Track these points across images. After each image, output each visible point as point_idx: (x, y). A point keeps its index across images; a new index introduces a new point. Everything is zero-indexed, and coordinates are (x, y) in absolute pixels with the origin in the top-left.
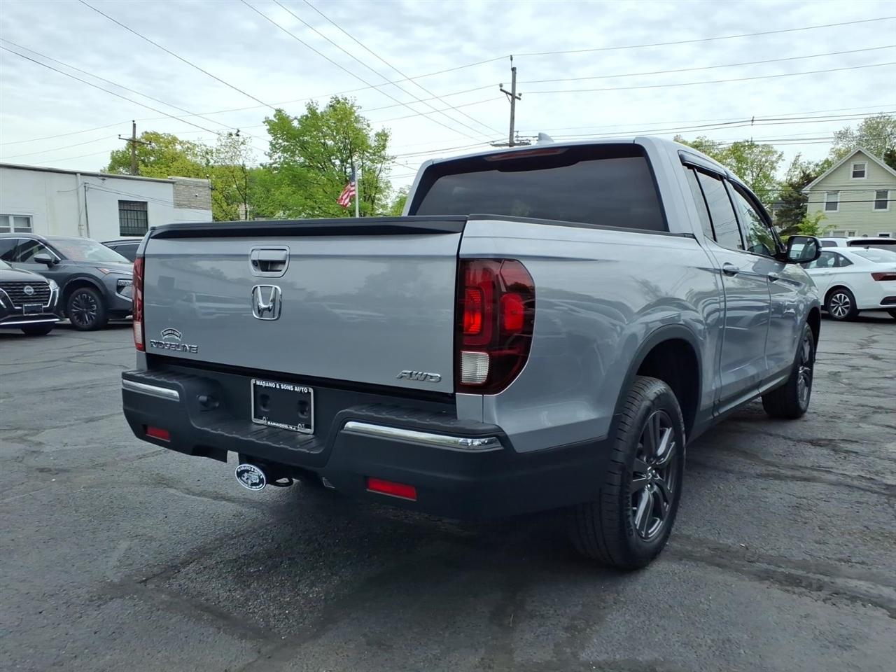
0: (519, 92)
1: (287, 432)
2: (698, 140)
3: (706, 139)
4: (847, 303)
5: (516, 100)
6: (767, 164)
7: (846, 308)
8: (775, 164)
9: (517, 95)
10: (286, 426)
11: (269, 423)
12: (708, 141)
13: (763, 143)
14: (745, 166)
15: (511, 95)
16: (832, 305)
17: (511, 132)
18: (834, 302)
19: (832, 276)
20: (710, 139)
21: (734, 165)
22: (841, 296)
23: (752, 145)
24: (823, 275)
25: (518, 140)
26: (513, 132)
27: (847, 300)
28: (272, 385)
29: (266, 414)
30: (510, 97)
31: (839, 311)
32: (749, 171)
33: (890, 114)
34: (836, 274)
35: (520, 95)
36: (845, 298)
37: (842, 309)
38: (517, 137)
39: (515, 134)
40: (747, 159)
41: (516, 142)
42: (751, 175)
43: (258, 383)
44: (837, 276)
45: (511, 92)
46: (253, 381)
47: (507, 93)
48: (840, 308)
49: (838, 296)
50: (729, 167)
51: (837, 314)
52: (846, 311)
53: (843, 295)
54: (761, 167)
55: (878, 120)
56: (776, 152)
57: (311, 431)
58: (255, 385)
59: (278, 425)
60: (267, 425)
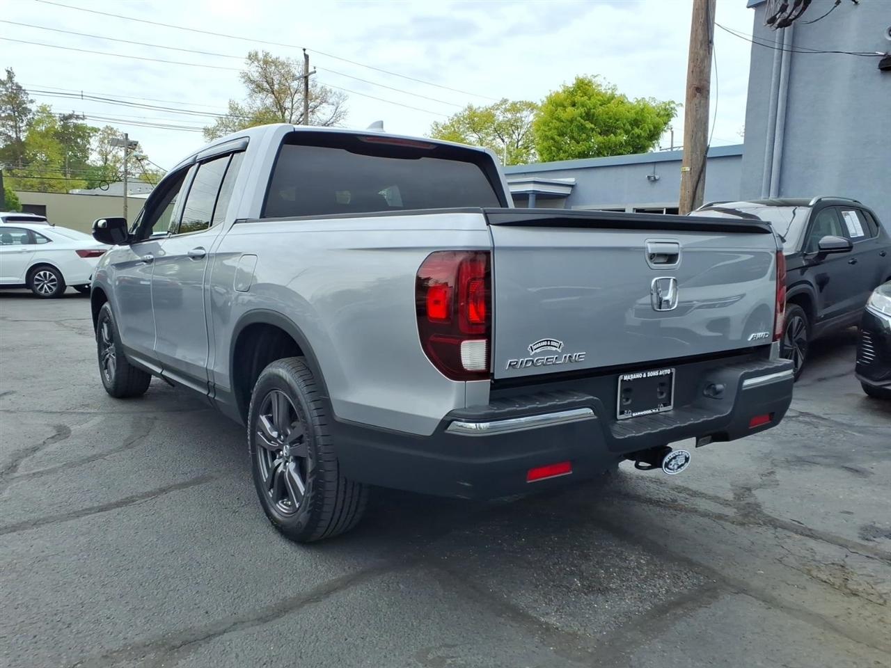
4: (53, 280)
7: (52, 285)
10: (649, 412)
11: (634, 415)
16: (36, 283)
18: (38, 280)
19: (32, 254)
22: (45, 274)
24: (20, 252)
27: (53, 277)
28: (639, 376)
29: (627, 408)
31: (46, 288)
34: (36, 251)
36: (50, 275)
37: (48, 286)
43: (626, 378)
44: (37, 253)
46: (621, 377)
48: (45, 286)
49: (42, 273)
51: (43, 292)
52: (54, 289)
53: (48, 273)
58: (622, 380)
59: (642, 413)
60: (633, 417)
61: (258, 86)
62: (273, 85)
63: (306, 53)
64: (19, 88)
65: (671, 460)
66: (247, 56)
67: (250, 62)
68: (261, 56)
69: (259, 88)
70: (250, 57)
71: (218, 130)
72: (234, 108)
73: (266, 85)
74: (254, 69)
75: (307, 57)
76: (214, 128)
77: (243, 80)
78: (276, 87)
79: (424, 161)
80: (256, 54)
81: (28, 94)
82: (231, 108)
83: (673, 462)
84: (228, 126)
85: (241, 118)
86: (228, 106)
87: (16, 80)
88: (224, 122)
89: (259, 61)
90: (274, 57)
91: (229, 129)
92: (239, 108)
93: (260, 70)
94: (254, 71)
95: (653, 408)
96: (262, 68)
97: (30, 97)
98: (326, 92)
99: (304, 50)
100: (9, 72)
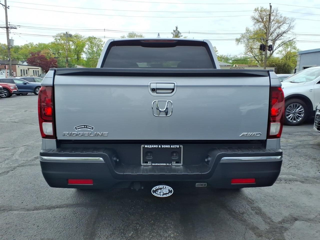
0: (8, 5)
1: (166, 167)
2: (76, 34)
3: (79, 34)
5: (7, 9)
6: (100, 45)
8: (103, 45)
9: (7, 7)
10: (165, 164)
11: (153, 164)
12: (79, 35)
13: (98, 38)
14: (93, 45)
15: (4, 6)
17: (6, 22)
20: (80, 34)
21: (89, 44)
23: (95, 38)
25: (10, 26)
26: (8, 22)
28: (155, 146)
29: (150, 160)
30: (4, 7)
32: (95, 47)
33: (136, 33)
35: (9, 7)
38: (10, 25)
39: (8, 23)
40: (93, 42)
41: (9, 27)
42: (95, 48)
43: (146, 146)
45: (4, 5)
46: (142, 146)
47: (3, 5)
50: (88, 45)
54: (98, 46)
55: (132, 34)
56: (103, 41)
57: (181, 164)
58: (144, 148)
59: (159, 164)
60: (152, 165)
61: (257, 20)
62: (263, 19)
63: (271, 5)
64: (179, 32)
65: (158, 189)
66: (254, 10)
67: (255, 12)
68: (259, 9)
69: (258, 21)
70: (255, 10)
71: (241, 39)
72: (247, 30)
73: (261, 20)
74: (256, 14)
75: (271, 7)
76: (240, 38)
77: (252, 19)
78: (265, 20)
79: (177, 47)
80: (258, 8)
81: (181, 34)
82: (246, 30)
83: (159, 191)
84: (245, 37)
85: (250, 34)
86: (245, 30)
87: (178, 30)
88: (243, 36)
89: (258, 11)
90: (265, 8)
91: (245, 38)
92: (250, 30)
93: (259, 14)
94: (257, 15)
95: (168, 163)
96: (259, 13)
97: (182, 35)
98: (286, 19)
99: (270, 4)
100: (176, 27)
